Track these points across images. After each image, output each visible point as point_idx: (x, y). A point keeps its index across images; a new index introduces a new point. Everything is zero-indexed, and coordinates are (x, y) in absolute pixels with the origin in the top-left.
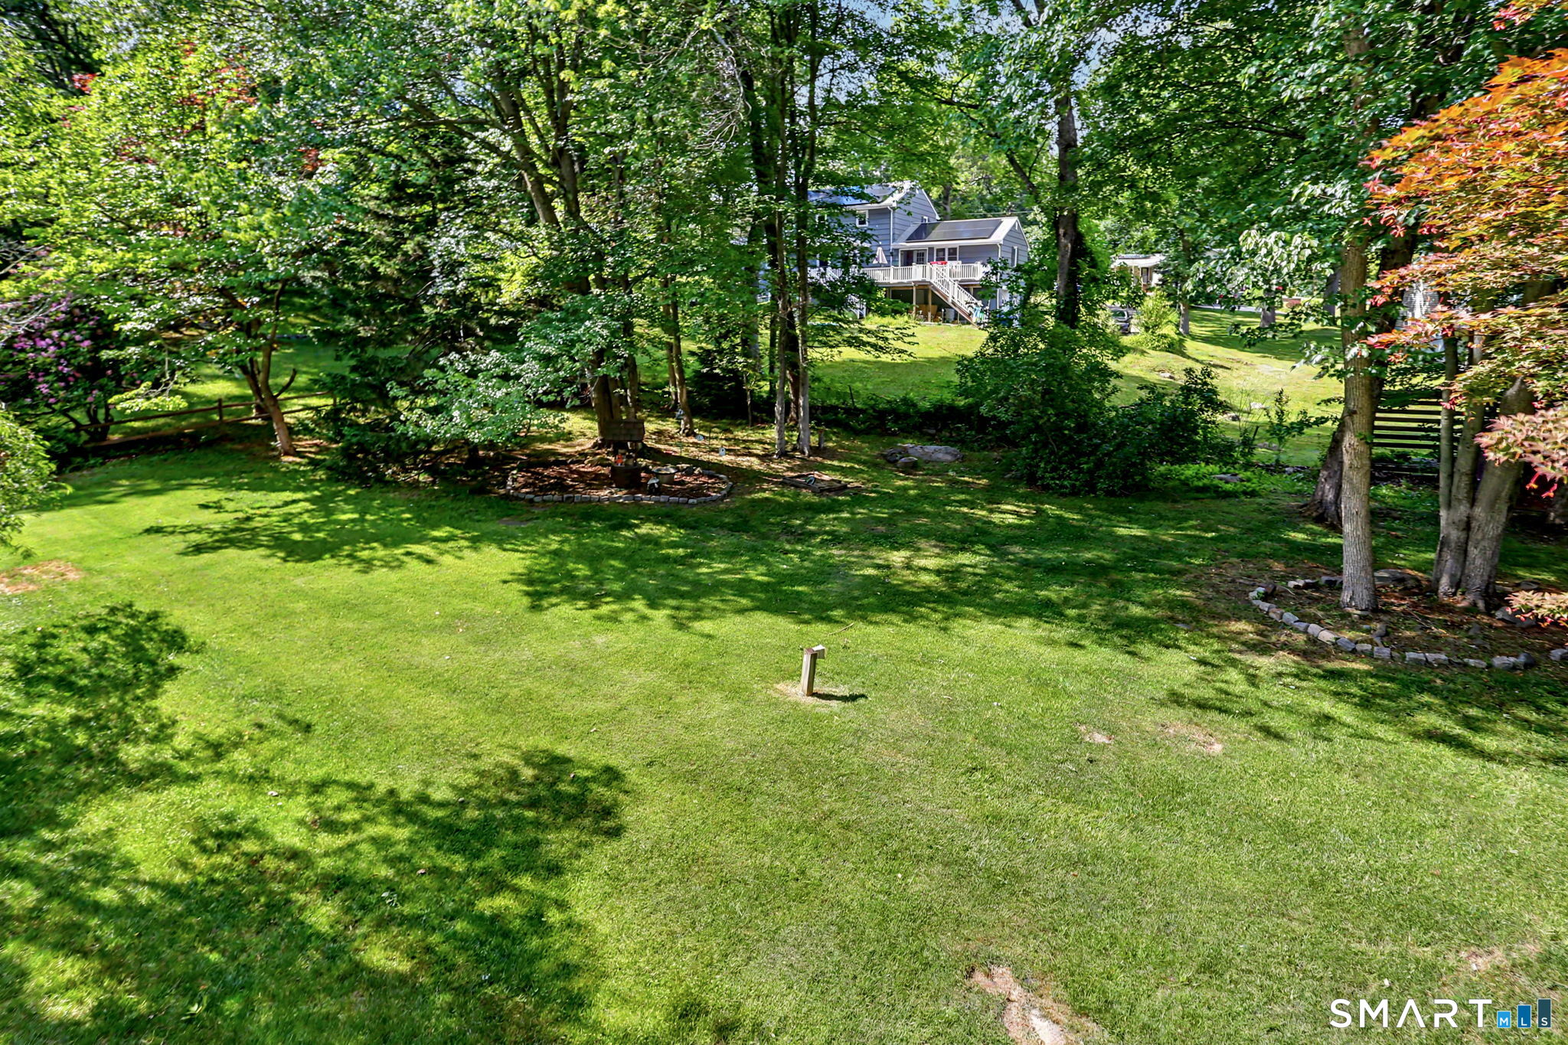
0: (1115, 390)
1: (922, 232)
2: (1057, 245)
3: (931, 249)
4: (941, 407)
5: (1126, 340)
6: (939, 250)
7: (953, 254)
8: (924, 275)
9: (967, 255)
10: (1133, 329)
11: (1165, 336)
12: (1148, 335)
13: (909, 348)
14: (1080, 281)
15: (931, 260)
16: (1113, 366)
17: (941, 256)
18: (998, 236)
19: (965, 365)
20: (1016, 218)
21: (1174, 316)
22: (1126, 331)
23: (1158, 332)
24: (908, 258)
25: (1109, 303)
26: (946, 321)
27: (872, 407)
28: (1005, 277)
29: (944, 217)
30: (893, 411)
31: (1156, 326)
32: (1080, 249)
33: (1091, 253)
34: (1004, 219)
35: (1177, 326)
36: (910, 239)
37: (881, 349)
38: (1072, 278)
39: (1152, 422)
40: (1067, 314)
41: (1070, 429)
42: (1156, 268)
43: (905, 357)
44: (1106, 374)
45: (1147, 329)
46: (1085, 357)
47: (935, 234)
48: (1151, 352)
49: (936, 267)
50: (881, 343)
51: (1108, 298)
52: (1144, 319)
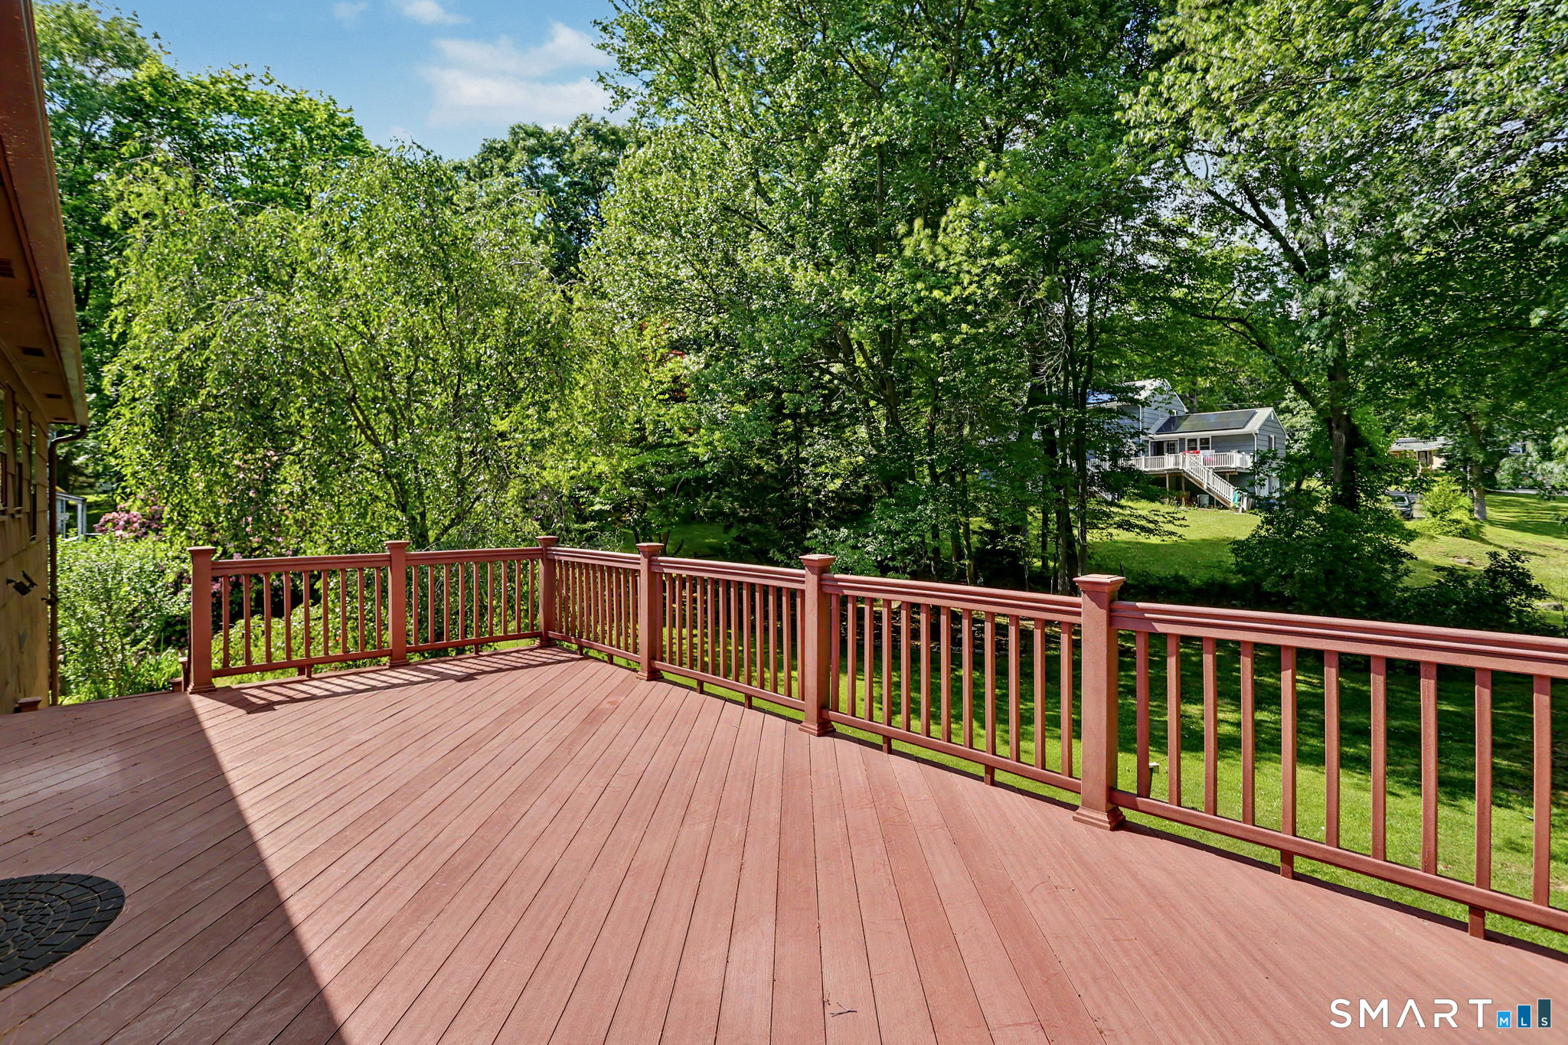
0: (1407, 572)
1: (1170, 425)
2: (1331, 436)
3: (1182, 440)
4: (1213, 584)
5: (1409, 525)
6: (1190, 441)
7: (1205, 443)
8: (1177, 463)
9: (1222, 444)
10: (1416, 514)
11: (1458, 522)
12: (1436, 520)
13: (1180, 531)
14: (1357, 469)
15: (1182, 450)
16: (1404, 548)
17: (1192, 446)
18: (1254, 426)
19: (1238, 546)
20: (1271, 409)
21: (1465, 501)
22: (1409, 517)
23: (1449, 517)
24: (1159, 449)
25: (1393, 488)
26: (1201, 506)
27: (1144, 582)
28: (1274, 465)
29: (1191, 410)
30: (1164, 587)
31: (1445, 510)
32: (1355, 438)
33: (1368, 444)
34: (1259, 410)
35: (1471, 511)
36: (1160, 431)
37: (1150, 531)
38: (1349, 468)
39: (1456, 603)
40: (1346, 498)
41: (1361, 606)
42: (1439, 453)
43: (1174, 538)
44: (1396, 556)
45: (1434, 514)
46: (1370, 541)
47: (1185, 425)
48: (1441, 537)
49: (1189, 456)
50: (1151, 526)
51: (1390, 484)
52: (1428, 504)
